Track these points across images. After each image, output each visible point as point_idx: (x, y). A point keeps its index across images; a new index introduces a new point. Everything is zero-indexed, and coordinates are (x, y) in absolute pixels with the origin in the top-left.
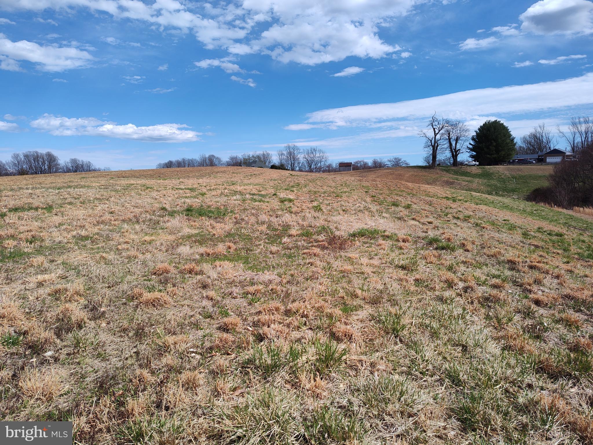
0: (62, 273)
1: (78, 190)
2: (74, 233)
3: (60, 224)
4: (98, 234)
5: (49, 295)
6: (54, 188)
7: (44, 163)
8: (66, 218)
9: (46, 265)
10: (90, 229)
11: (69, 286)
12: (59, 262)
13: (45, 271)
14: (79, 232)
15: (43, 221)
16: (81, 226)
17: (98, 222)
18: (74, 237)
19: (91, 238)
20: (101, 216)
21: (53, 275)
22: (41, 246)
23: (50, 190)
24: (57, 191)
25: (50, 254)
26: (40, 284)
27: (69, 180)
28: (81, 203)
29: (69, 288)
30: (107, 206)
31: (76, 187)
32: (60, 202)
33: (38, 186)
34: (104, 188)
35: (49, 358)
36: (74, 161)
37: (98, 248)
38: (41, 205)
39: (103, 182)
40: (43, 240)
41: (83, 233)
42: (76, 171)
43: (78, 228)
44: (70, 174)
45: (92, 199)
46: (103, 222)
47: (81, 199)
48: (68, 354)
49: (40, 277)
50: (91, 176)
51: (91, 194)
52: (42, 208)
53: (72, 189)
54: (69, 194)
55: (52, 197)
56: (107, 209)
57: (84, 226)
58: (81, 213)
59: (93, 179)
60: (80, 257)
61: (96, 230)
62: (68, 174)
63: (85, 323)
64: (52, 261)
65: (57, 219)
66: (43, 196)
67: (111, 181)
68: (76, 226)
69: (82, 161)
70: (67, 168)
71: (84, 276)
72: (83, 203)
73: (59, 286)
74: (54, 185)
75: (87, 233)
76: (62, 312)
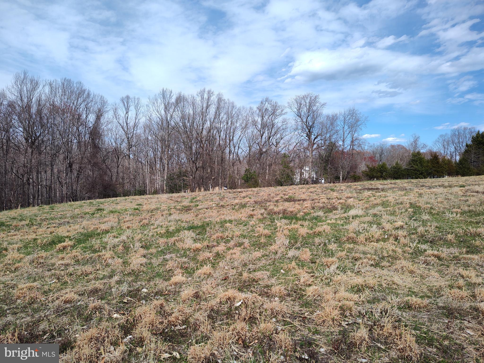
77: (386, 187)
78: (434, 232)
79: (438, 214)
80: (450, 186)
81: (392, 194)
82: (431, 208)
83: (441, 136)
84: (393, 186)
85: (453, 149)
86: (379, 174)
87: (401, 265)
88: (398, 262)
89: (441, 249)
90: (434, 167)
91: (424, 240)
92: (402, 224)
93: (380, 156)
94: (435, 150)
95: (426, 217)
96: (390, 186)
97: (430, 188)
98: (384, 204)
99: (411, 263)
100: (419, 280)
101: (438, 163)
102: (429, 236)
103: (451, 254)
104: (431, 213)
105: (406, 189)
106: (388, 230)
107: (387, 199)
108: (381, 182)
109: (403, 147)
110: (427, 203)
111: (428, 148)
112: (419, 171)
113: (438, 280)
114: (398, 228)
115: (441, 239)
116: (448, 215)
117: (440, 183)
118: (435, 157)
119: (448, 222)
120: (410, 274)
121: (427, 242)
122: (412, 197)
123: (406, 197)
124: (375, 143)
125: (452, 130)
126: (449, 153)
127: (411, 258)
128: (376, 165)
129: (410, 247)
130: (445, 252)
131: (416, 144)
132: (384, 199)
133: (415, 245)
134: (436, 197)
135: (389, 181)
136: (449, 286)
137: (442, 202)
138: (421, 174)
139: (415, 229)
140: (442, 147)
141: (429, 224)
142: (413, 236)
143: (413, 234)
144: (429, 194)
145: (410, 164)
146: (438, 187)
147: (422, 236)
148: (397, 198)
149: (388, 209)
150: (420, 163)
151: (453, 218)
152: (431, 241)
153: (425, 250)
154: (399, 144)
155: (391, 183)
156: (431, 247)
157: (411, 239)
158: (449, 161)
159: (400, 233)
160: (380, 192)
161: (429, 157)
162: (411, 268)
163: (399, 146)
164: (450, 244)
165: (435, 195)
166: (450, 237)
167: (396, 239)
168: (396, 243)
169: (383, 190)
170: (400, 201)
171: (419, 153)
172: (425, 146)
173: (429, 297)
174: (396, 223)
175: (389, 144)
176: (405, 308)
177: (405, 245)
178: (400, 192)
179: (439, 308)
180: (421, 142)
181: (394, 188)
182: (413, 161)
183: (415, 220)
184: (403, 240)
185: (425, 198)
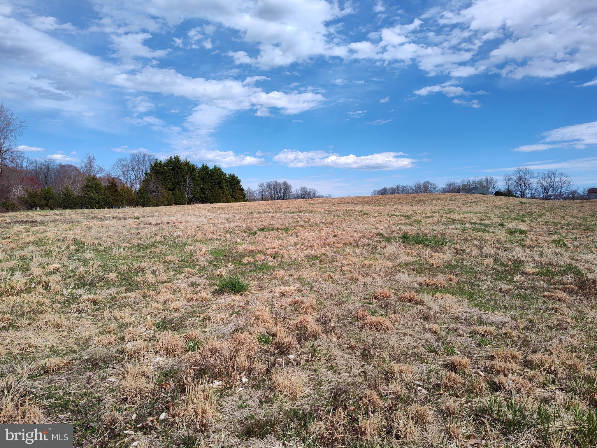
0: (298, 286)
1: (307, 214)
2: (306, 252)
3: (295, 244)
4: (324, 254)
5: (290, 305)
6: (288, 212)
7: (280, 191)
8: (299, 238)
9: (287, 278)
10: (318, 250)
11: (304, 298)
12: (296, 277)
13: (285, 284)
14: (310, 251)
15: (282, 240)
16: (311, 247)
17: (324, 244)
18: (306, 255)
19: (320, 257)
20: (327, 239)
21: (292, 287)
22: (282, 262)
23: (286, 214)
24: (291, 215)
25: (289, 269)
26: (283, 295)
27: (300, 205)
28: (310, 226)
29: (305, 301)
30: (331, 229)
31: (305, 212)
32: (294, 224)
33: (277, 210)
34: (328, 214)
35: (292, 361)
36: (303, 189)
37: (326, 267)
38: (280, 227)
39: (326, 208)
40: (283, 257)
41: (313, 253)
42: (304, 198)
43: (309, 248)
44: (300, 200)
45: (318, 223)
46: (328, 244)
47: (310, 223)
48: (307, 361)
49: (283, 289)
50: (316, 202)
51: (317, 218)
52: (282, 229)
53: (303, 214)
54: (300, 218)
55: (288, 220)
56: (331, 233)
57: (313, 247)
58: (310, 234)
59: (318, 205)
60: (311, 274)
61: (323, 251)
62: (298, 200)
63: (319, 335)
64: (290, 275)
65: (293, 239)
66: (281, 219)
67: (333, 207)
68: (307, 246)
69: (309, 189)
70: (297, 195)
71: (316, 291)
72: (311, 226)
73: (297, 299)
74: (289, 209)
75: (316, 254)
76: (300, 322)
77: (47, 218)
78: (96, 272)
79: (104, 251)
80: (125, 218)
81: (53, 228)
82: (99, 244)
83: (120, 160)
84: (57, 217)
85: (133, 177)
86: (43, 202)
87: (44, 320)
88: (41, 316)
89: (98, 291)
90: (112, 195)
92: (58, 265)
93: (46, 177)
94: (114, 175)
95: (89, 255)
96: (52, 218)
97: (102, 220)
98: (39, 243)
100: (66, 334)
101: (116, 190)
102: (89, 279)
103: (110, 295)
104: (97, 249)
105: (73, 222)
106: (37, 277)
107: (44, 235)
108: (43, 212)
109: (76, 169)
110: (95, 238)
111: (105, 172)
112: (95, 199)
113: (89, 328)
114: (50, 273)
115: (102, 279)
116: (115, 251)
117: (114, 215)
118: (113, 184)
119: (113, 259)
120: (56, 329)
121: (85, 285)
122: (79, 232)
123: (71, 232)
124: (38, 159)
125: (133, 156)
126: (129, 180)
127: (62, 307)
128: (40, 190)
129: (62, 295)
130: (102, 294)
131: (91, 166)
132: (41, 236)
133: (69, 291)
134: (107, 230)
135: (56, 211)
136: (100, 332)
137: (111, 237)
138: (98, 203)
139: (74, 271)
140: (121, 173)
141: (91, 263)
142: (69, 280)
143: (70, 277)
144: (99, 227)
145: (84, 191)
146: (111, 219)
147: (81, 278)
148: (59, 233)
149: (44, 248)
150: (96, 189)
151: (121, 253)
152: (90, 284)
153: (81, 296)
154: (70, 164)
155: (56, 214)
156: (89, 290)
157: (66, 284)
158: (128, 191)
159: (53, 278)
160: (37, 226)
161: (106, 184)
162: (58, 320)
163: (70, 166)
164: (110, 284)
165: (107, 228)
166: (112, 276)
167: (46, 286)
168: (45, 292)
169: (42, 223)
170: (61, 237)
171: (94, 178)
172: (101, 170)
173: (75, 352)
174: (50, 266)
175: (58, 163)
176: (41, 375)
177: (56, 293)
178: (64, 226)
180: (97, 164)
181: (58, 220)
182: (87, 186)
183: (75, 260)
184: (54, 287)
185: (94, 232)
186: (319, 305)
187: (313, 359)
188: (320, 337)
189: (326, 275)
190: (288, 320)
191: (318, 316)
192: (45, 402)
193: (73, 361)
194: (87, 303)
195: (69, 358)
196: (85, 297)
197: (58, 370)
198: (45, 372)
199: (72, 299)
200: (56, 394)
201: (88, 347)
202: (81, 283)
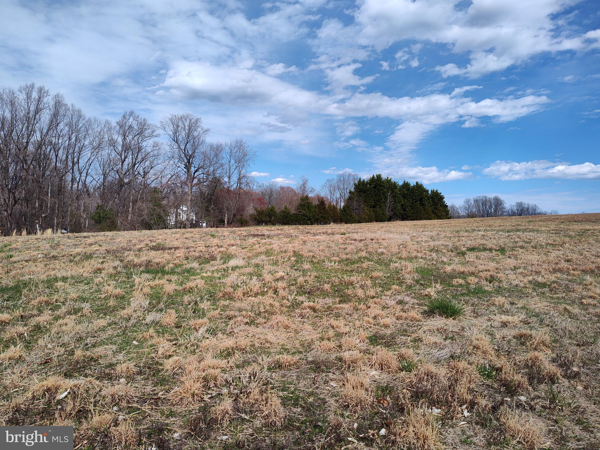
0: (524, 317)
1: (528, 233)
2: (530, 278)
3: (515, 268)
4: (554, 282)
5: (514, 337)
6: (502, 231)
7: (490, 207)
8: (519, 261)
9: (507, 306)
10: (546, 276)
11: (533, 332)
12: (519, 306)
13: (506, 312)
14: (536, 277)
15: (498, 263)
16: (536, 272)
17: (554, 269)
18: (530, 282)
19: (549, 285)
20: (557, 264)
21: (516, 317)
22: (499, 287)
23: (500, 233)
24: (507, 234)
25: (509, 296)
26: (504, 325)
27: (517, 223)
28: (532, 247)
29: (534, 335)
30: (562, 252)
31: (524, 231)
32: (511, 245)
33: (488, 228)
34: (556, 233)
35: (524, 404)
36: (520, 205)
37: (558, 298)
38: (494, 247)
39: (553, 227)
40: (500, 281)
41: (540, 279)
42: (520, 215)
43: (534, 273)
44: (516, 217)
45: (543, 244)
46: (560, 270)
47: (532, 244)
48: (543, 407)
49: (504, 318)
50: (537, 220)
51: (542, 239)
52: (496, 250)
53: (521, 233)
54: (519, 237)
55: (503, 240)
56: (562, 256)
57: (540, 272)
58: (534, 257)
59: (541, 223)
60: (539, 305)
61: (553, 278)
62: (514, 217)
63: (558, 378)
64: (512, 304)
65: (512, 262)
66: (495, 238)
67: (562, 226)
68: (532, 271)
69: (528, 204)
70: (512, 211)
71: (548, 326)
72: (535, 247)
73: (524, 331)
74: (502, 227)
75: (544, 281)
76: (531, 359)
77: (272, 233)
78: (313, 282)
79: (318, 263)
80: (333, 234)
81: (277, 241)
82: (313, 256)
83: (328, 180)
84: (280, 232)
85: (338, 196)
86: (268, 219)
87: (276, 321)
88: (274, 317)
89: (317, 300)
90: (320, 213)
91: (302, 291)
92: (283, 274)
93: (270, 198)
94: (322, 195)
95: (307, 266)
96: (276, 232)
97: (315, 235)
98: (268, 253)
99: (286, 318)
100: (293, 335)
101: (324, 208)
102: (308, 287)
103: (326, 304)
104: (312, 261)
105: (292, 236)
106: (268, 282)
107: (271, 246)
108: (269, 227)
109: (292, 190)
110: (310, 251)
111: (316, 192)
112: (307, 216)
113: (311, 333)
114: (278, 280)
115: (318, 289)
116: (327, 264)
117: (324, 230)
118: (322, 202)
119: (326, 271)
120: (285, 330)
121: (305, 293)
122: (296, 245)
123: (291, 245)
124: (264, 183)
125: (340, 176)
126: (335, 199)
127: (288, 311)
128: (265, 208)
129: (288, 299)
130: (320, 303)
131: (305, 187)
132: (269, 247)
133: (293, 297)
134: (319, 244)
135: (277, 227)
136: (320, 338)
137: (323, 251)
138: (309, 220)
139: (295, 280)
140: (328, 193)
141: (309, 274)
142: (292, 288)
143: (292, 285)
144: (312, 241)
145: (298, 209)
146: (322, 234)
147: (301, 287)
148: (282, 245)
149: (272, 258)
150: (308, 208)
151: (332, 266)
152: (309, 292)
153: (302, 302)
154: (288, 186)
155: (278, 229)
156: (309, 298)
157: (290, 290)
158: (334, 208)
159: (280, 284)
160: (265, 239)
161: (316, 203)
162: (286, 322)
163: (288, 188)
164: (325, 294)
165: (319, 242)
166: (327, 286)
167: (276, 292)
168: (275, 296)
169: (269, 237)
170: (283, 249)
171: (307, 198)
172: (313, 190)
173: (301, 352)
174: (277, 274)
175: (279, 185)
176: (276, 368)
177: (283, 298)
178: (285, 239)
179: (308, 363)
180: (310, 185)
181: (280, 234)
182: (301, 205)
183: (296, 270)
184: (281, 292)
185: (309, 246)
186: (554, 342)
187: (552, 406)
188: (560, 381)
189: (561, 307)
190: (514, 355)
191: (554, 355)
192: (281, 394)
193: (301, 361)
194: (308, 310)
195: (297, 357)
196: (306, 304)
197: (289, 367)
198: (279, 366)
199: (296, 305)
200: (289, 388)
201: (311, 350)
202: (302, 290)
